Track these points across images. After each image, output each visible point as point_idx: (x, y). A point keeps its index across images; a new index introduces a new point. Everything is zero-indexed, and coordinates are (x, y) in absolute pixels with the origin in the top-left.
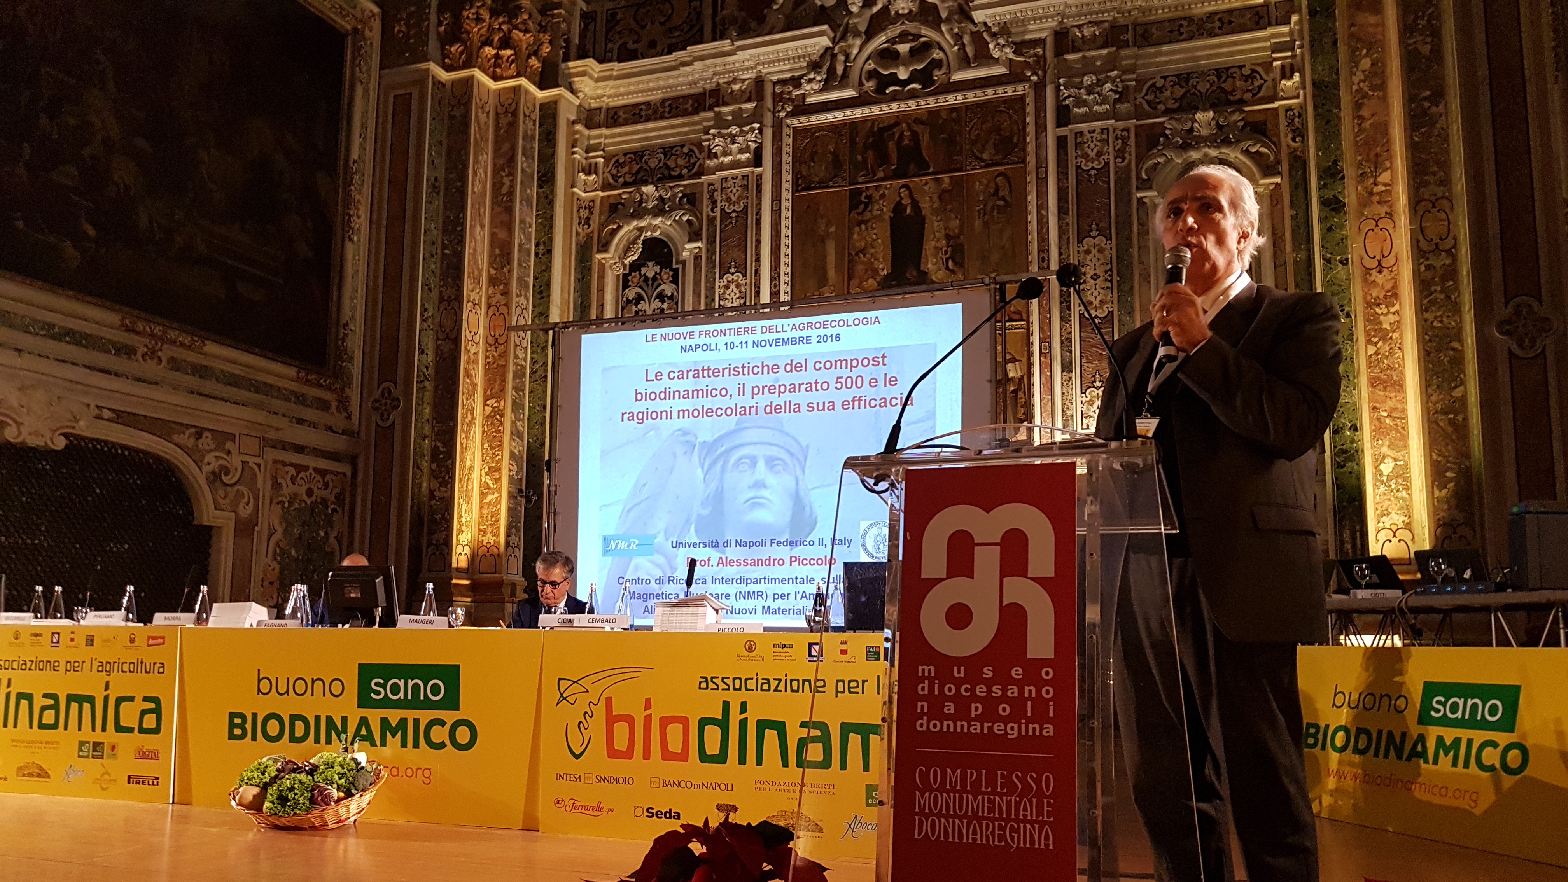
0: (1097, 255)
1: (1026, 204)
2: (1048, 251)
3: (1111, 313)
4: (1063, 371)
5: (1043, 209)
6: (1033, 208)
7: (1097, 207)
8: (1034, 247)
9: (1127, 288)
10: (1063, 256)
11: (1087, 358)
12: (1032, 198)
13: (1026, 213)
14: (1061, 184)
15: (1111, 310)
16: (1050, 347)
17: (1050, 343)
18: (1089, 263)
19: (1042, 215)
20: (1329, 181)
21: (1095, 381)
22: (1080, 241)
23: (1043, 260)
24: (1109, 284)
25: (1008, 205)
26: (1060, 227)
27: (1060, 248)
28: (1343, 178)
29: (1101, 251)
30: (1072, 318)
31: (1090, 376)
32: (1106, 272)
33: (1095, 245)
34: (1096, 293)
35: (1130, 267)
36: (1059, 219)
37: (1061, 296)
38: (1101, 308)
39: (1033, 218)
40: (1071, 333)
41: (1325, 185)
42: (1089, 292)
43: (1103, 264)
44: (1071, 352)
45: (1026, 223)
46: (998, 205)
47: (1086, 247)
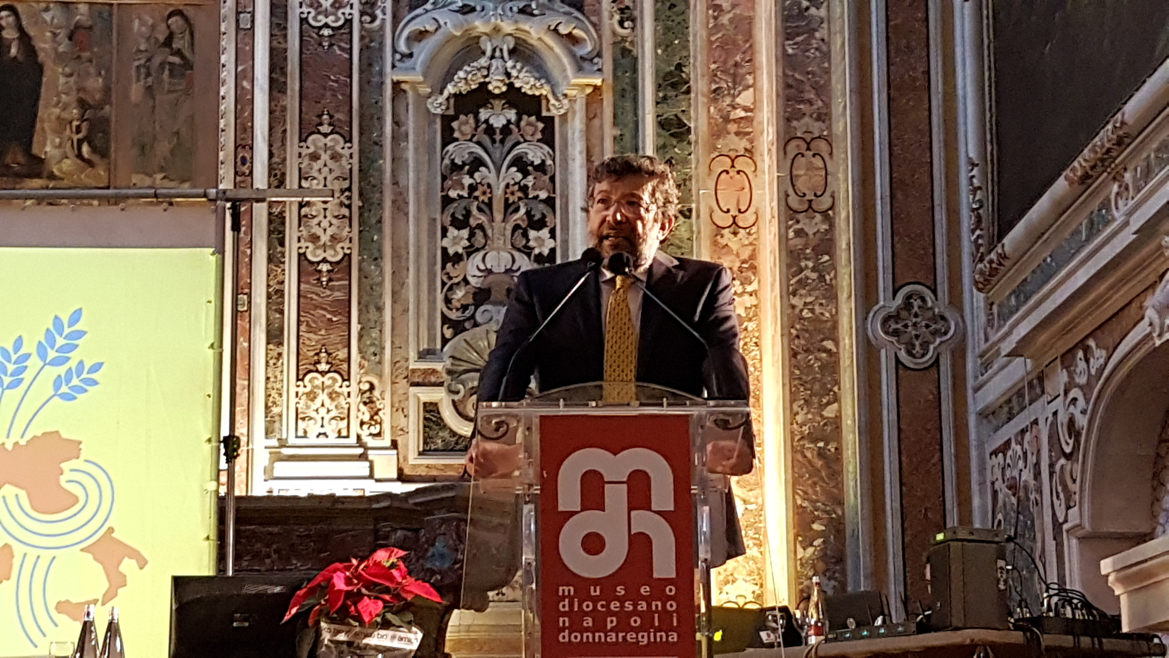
0: (331, 164)
1: (218, 67)
2: (252, 148)
3: (348, 257)
4: (268, 343)
5: (245, 77)
6: (228, 75)
7: (332, 89)
8: (228, 139)
9: (373, 221)
10: (275, 159)
11: (308, 325)
12: (228, 58)
13: (218, 82)
14: (275, 43)
15: (348, 252)
16: (250, 302)
17: (250, 296)
18: (315, 174)
19: (243, 88)
20: (671, 93)
21: (319, 362)
22: (303, 139)
23: (244, 161)
24: (345, 211)
25: (188, 65)
26: (271, 112)
27: (270, 146)
28: (688, 92)
29: (336, 157)
30: (287, 259)
31: (312, 353)
32: (342, 191)
33: (326, 148)
34: (325, 224)
35: (378, 188)
36: (271, 99)
37: (270, 222)
38: (333, 247)
39: (227, 90)
40: (282, 282)
41: (665, 98)
42: (316, 221)
43: (337, 178)
44: (282, 312)
45: (218, 99)
46: (170, 63)
47: (312, 149)
